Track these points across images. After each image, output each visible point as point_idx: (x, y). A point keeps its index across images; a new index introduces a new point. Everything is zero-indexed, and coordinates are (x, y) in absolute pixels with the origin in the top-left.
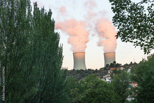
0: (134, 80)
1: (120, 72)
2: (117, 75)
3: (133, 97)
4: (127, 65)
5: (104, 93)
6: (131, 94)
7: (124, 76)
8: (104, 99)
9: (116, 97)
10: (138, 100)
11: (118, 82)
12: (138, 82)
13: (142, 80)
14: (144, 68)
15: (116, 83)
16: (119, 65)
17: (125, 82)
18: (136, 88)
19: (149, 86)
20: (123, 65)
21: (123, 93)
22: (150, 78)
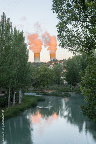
0: (65, 68)
1: (58, 64)
2: (56, 65)
3: (64, 77)
4: (61, 60)
5: (50, 74)
6: (63, 75)
7: (60, 66)
8: (49, 77)
9: (55, 77)
10: (67, 78)
11: (57, 69)
12: (67, 69)
13: (69, 68)
14: (70, 62)
15: (56, 70)
16: (57, 61)
17: (60, 69)
18: (66, 72)
19: (72, 71)
20: (59, 60)
21: (59, 74)
22: (73, 67)
